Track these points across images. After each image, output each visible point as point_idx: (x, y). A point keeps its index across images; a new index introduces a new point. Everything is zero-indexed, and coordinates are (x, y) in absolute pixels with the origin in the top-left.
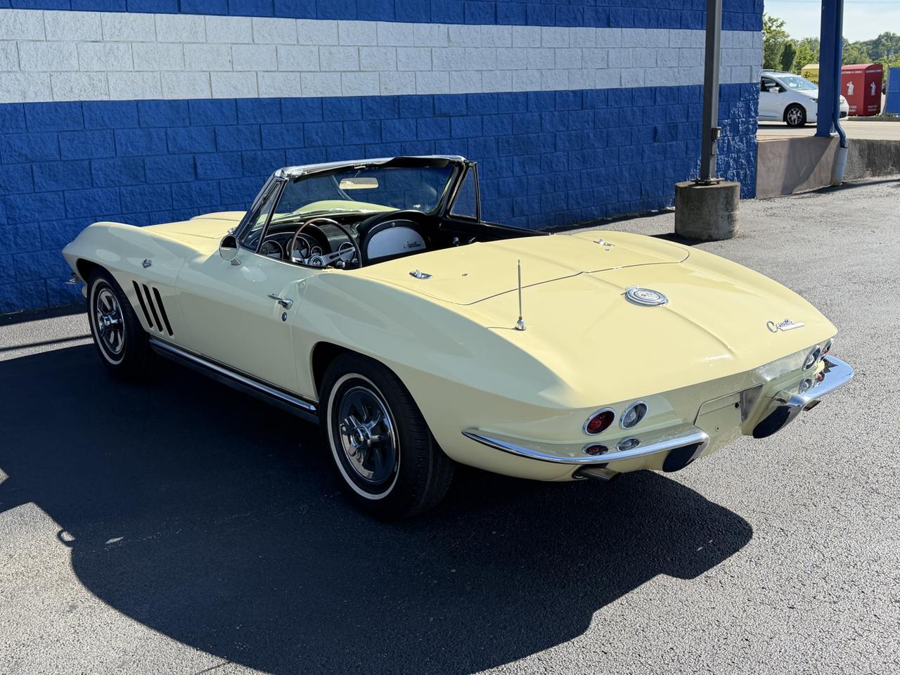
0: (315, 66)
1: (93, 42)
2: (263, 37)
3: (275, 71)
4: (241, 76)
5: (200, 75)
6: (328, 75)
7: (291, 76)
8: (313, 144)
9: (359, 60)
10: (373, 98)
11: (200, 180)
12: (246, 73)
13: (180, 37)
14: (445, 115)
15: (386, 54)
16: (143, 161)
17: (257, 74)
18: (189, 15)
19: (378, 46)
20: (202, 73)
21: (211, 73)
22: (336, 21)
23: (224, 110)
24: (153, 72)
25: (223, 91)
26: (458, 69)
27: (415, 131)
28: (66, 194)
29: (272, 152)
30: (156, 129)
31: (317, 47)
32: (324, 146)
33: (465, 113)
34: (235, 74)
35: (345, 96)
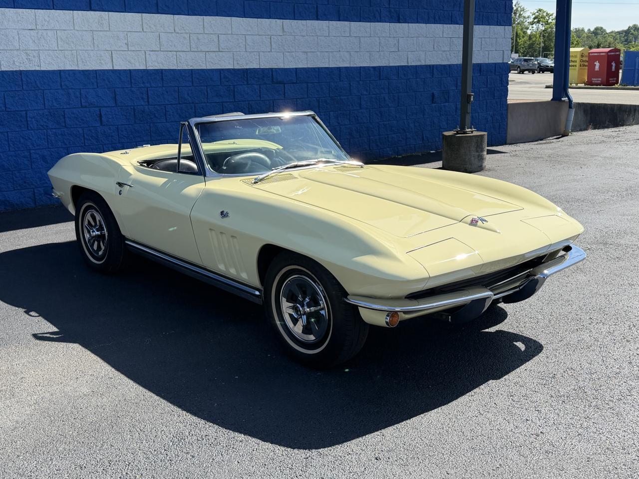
0: (187, 48)
1: (30, 30)
2: (150, 27)
3: (158, 51)
4: (134, 54)
5: (105, 53)
6: (196, 53)
7: (170, 54)
8: (185, 101)
9: (219, 44)
10: (228, 70)
11: (104, 125)
12: (138, 52)
13: (91, 27)
14: (280, 83)
15: (238, 40)
16: (64, 112)
17: (145, 52)
18: (97, 12)
19: (232, 34)
20: (106, 52)
21: (113, 52)
22: (202, 17)
23: (122, 78)
24: (72, 50)
25: (121, 64)
26: (290, 51)
27: (259, 93)
28: (9, 135)
29: (156, 106)
30: (73, 90)
31: (188, 35)
32: (193, 103)
33: (295, 82)
34: (129, 52)
35: (208, 68)
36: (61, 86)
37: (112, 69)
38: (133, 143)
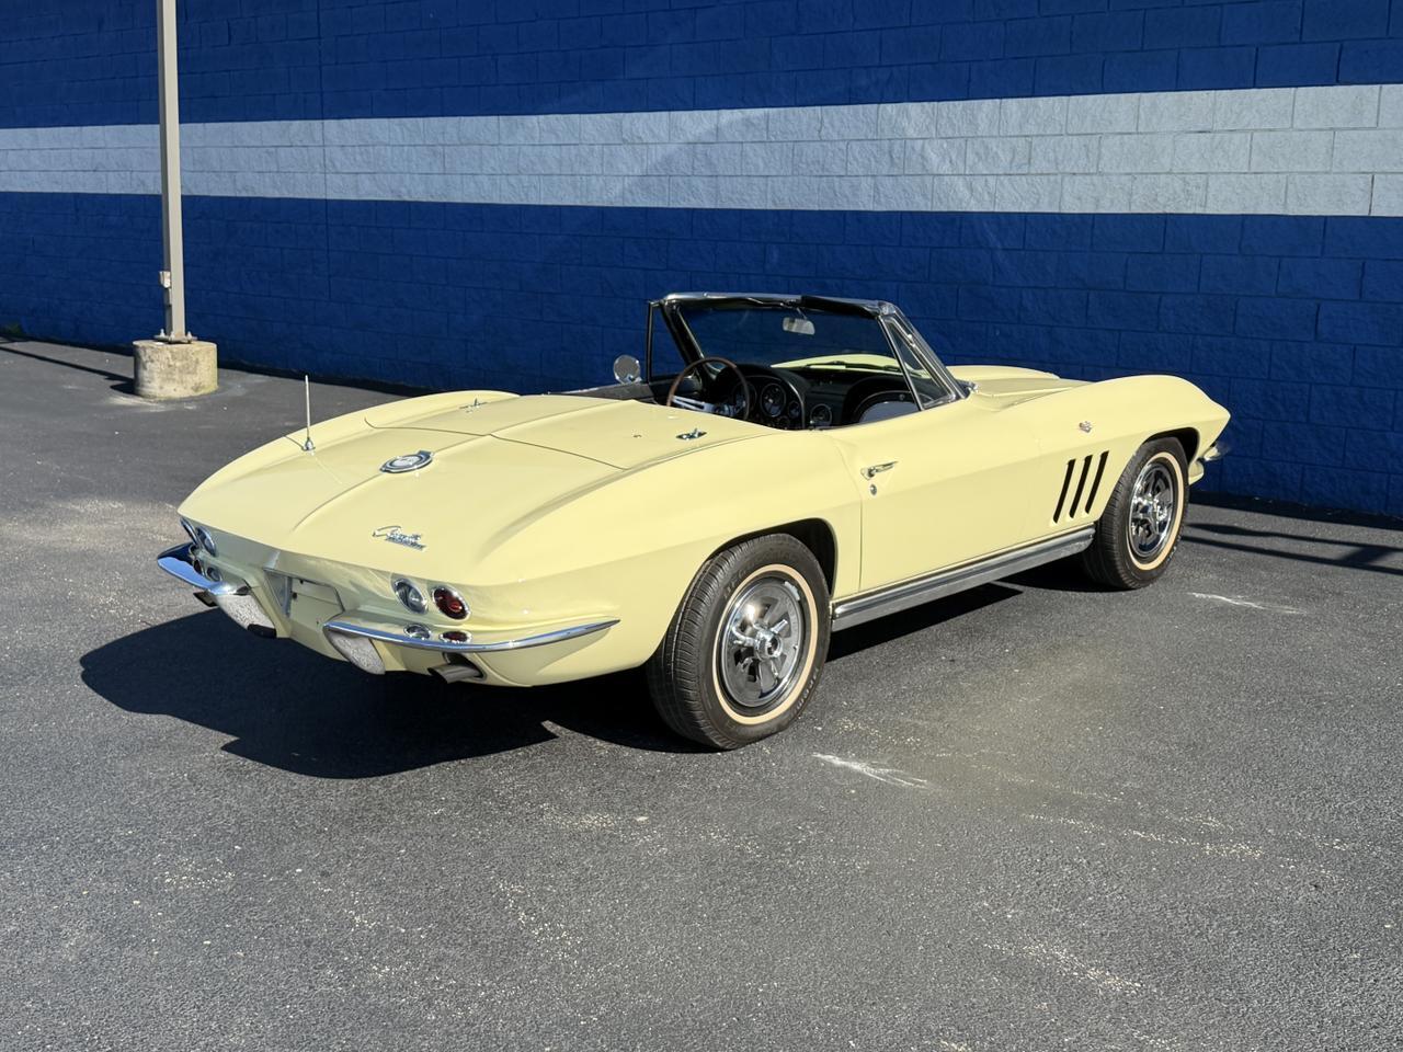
1: (1199, 132)
5: (1356, 179)
11: (1321, 341)
16: (1236, 303)
20: (1357, 176)
21: (1376, 176)
24: (1277, 173)
28: (1123, 335)
30: (1265, 259)
36: (1240, 248)
37: (1366, 214)
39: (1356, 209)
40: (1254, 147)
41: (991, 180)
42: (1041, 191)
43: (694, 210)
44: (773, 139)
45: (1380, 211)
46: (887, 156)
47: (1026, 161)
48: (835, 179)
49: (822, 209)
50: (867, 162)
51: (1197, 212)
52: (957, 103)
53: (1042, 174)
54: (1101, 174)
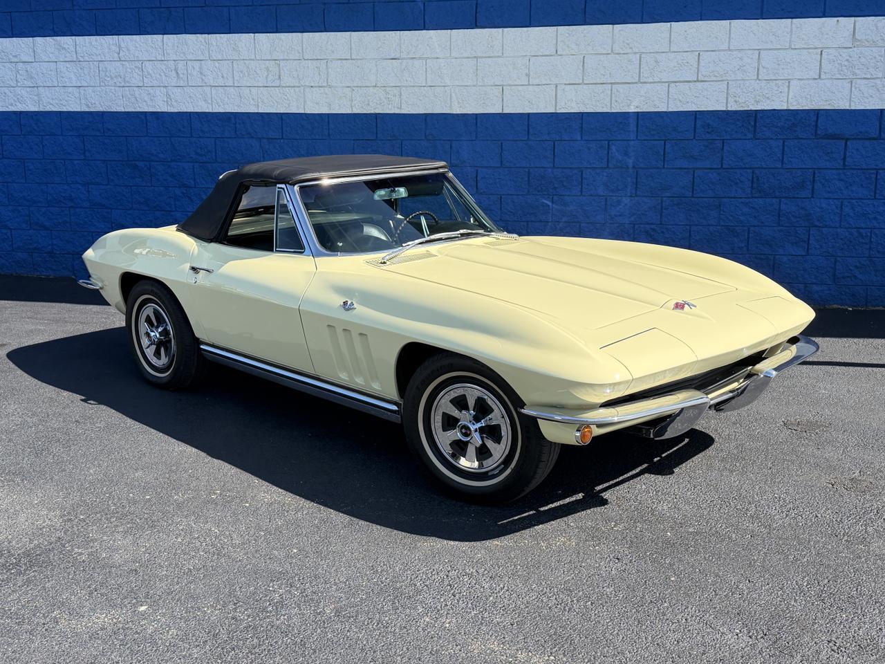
0: (633, 77)
1: (392, 59)
2: (569, 47)
3: (579, 84)
4: (538, 90)
6: (648, 86)
7: (600, 88)
9: (698, 68)
11: (481, 194)
12: (544, 86)
13: (475, 52)
14: (835, 137)
15: (741, 59)
17: (557, 86)
18: (486, 29)
19: (729, 50)
20: (493, 88)
21: (505, 87)
22: (669, 24)
23: (514, 125)
24: (444, 86)
25: (516, 105)
26: (868, 76)
27: (779, 155)
29: (565, 170)
30: (442, 142)
31: (638, 56)
32: (633, 168)
33: (876, 136)
34: (530, 87)
35: (670, 110)
36: (425, 136)
37: (501, 112)
38: (522, 223)
39: (494, 108)
40: (428, 70)
41: (253, 90)
42: (290, 98)
43: (21, 112)
44: (81, 59)
45: (509, 110)
46: (174, 72)
47: (277, 77)
48: (135, 89)
49: (127, 110)
50: (158, 76)
51: (396, 112)
52: (222, 35)
53: (289, 87)
54: (330, 87)
